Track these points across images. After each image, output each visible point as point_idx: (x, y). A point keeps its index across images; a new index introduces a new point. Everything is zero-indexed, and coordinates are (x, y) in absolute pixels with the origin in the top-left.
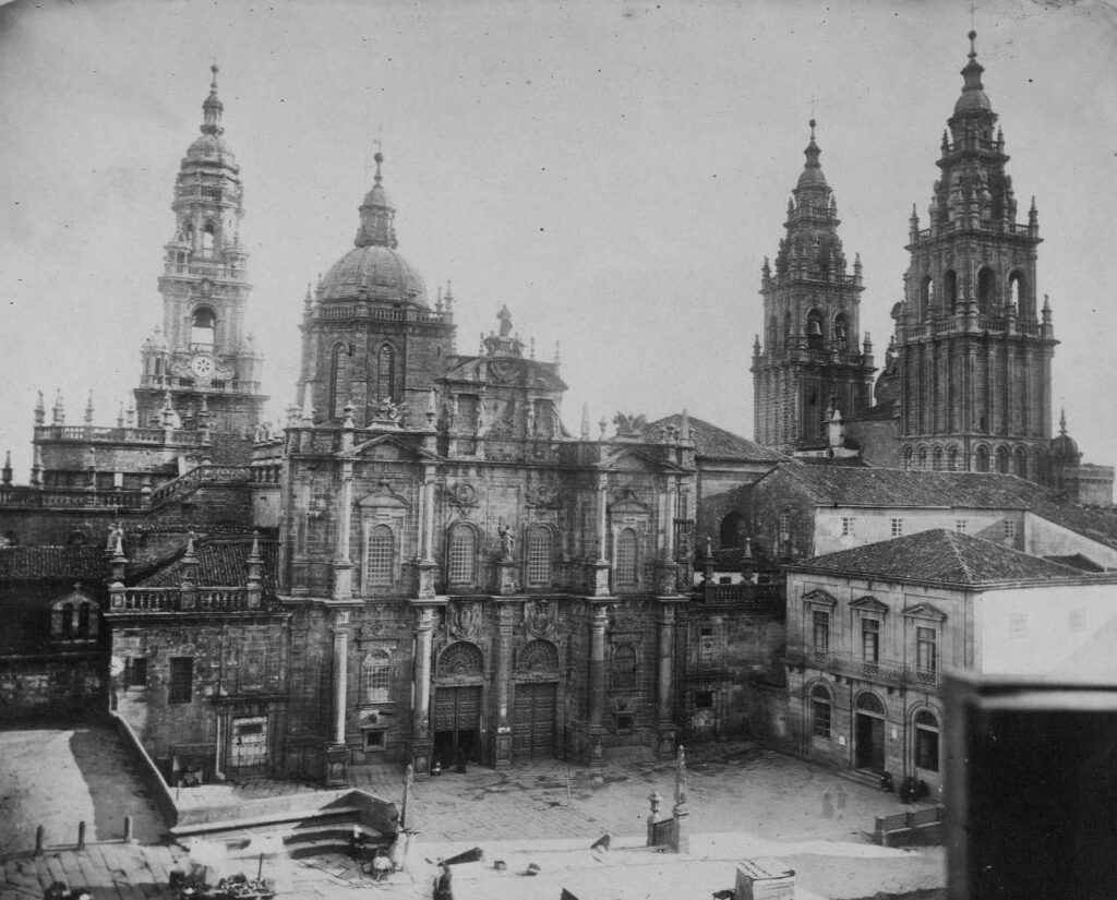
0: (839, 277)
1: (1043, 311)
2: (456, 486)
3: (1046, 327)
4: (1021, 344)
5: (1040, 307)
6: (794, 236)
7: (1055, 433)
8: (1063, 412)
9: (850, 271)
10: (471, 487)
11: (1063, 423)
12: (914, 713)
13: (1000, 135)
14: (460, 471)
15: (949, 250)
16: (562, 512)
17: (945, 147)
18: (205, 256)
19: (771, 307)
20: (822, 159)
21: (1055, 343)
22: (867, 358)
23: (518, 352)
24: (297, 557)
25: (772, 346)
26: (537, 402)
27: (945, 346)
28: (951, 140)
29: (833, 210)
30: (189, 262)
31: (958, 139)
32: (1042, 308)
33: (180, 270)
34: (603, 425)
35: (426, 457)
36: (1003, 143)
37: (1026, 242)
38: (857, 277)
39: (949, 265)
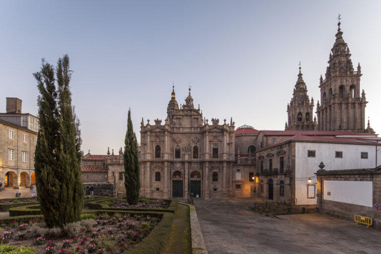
0: (307, 104)
3: (363, 98)
4: (354, 104)
5: (361, 92)
7: (366, 128)
8: (369, 121)
11: (369, 124)
12: (280, 181)
14: (176, 135)
15: (330, 83)
21: (366, 103)
29: (306, 88)
34: (207, 120)
37: (356, 76)
38: (312, 103)
39: (330, 87)
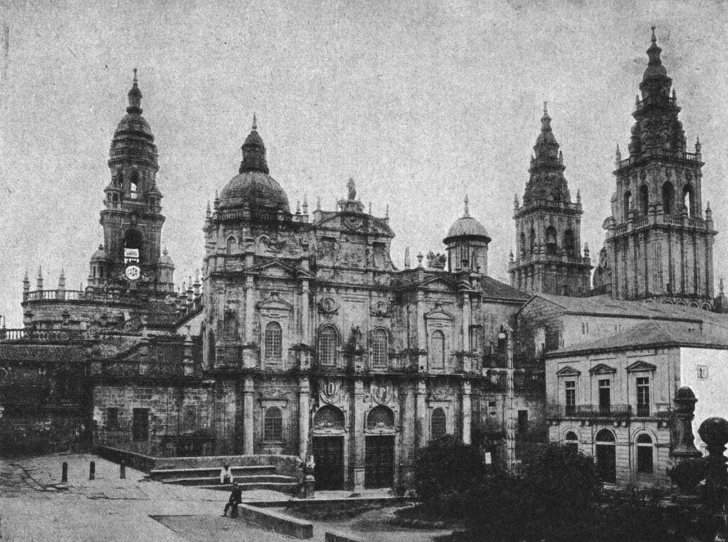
0: (567, 204)
1: (707, 212)
2: (322, 300)
3: (709, 220)
4: (692, 233)
5: (704, 208)
6: (535, 177)
7: (716, 294)
9: (574, 200)
10: (332, 300)
12: (637, 435)
13: (674, 93)
14: (325, 290)
15: (642, 171)
16: (393, 320)
17: (638, 103)
18: (132, 197)
19: (520, 228)
20: (552, 124)
21: (715, 233)
22: (587, 259)
23: (361, 210)
24: (218, 344)
25: (521, 253)
26: (375, 245)
27: (641, 236)
28: (641, 99)
29: (561, 159)
30: (122, 200)
31: (646, 97)
32: (706, 209)
33: (115, 205)
34: (420, 257)
35: (304, 274)
36: (676, 99)
37: (694, 166)
38: (578, 204)
39: (643, 182)
